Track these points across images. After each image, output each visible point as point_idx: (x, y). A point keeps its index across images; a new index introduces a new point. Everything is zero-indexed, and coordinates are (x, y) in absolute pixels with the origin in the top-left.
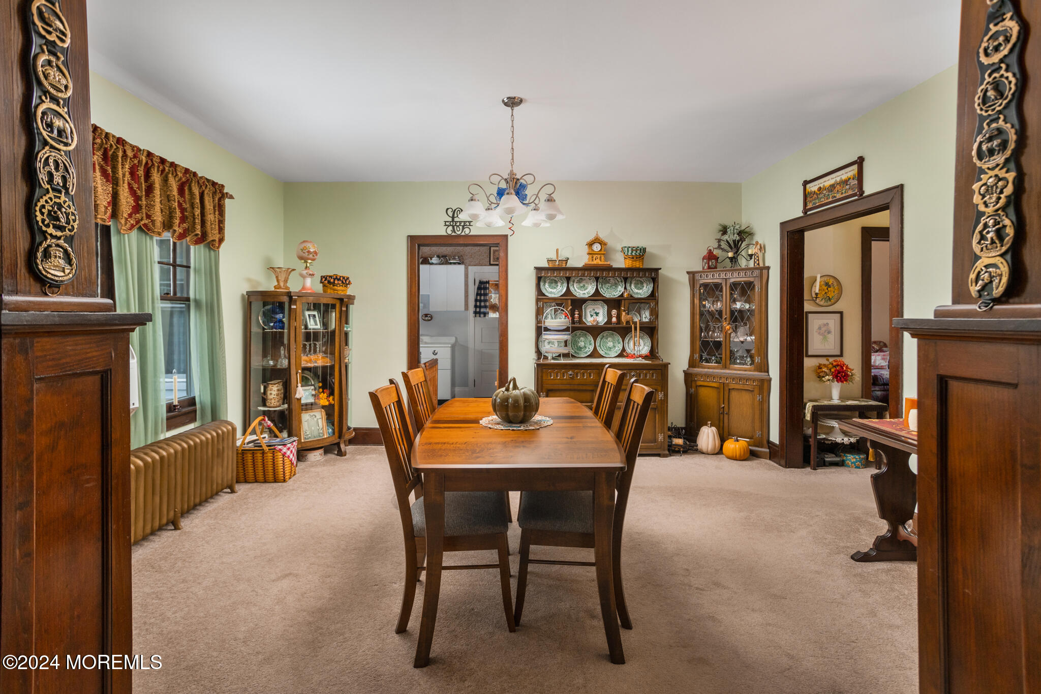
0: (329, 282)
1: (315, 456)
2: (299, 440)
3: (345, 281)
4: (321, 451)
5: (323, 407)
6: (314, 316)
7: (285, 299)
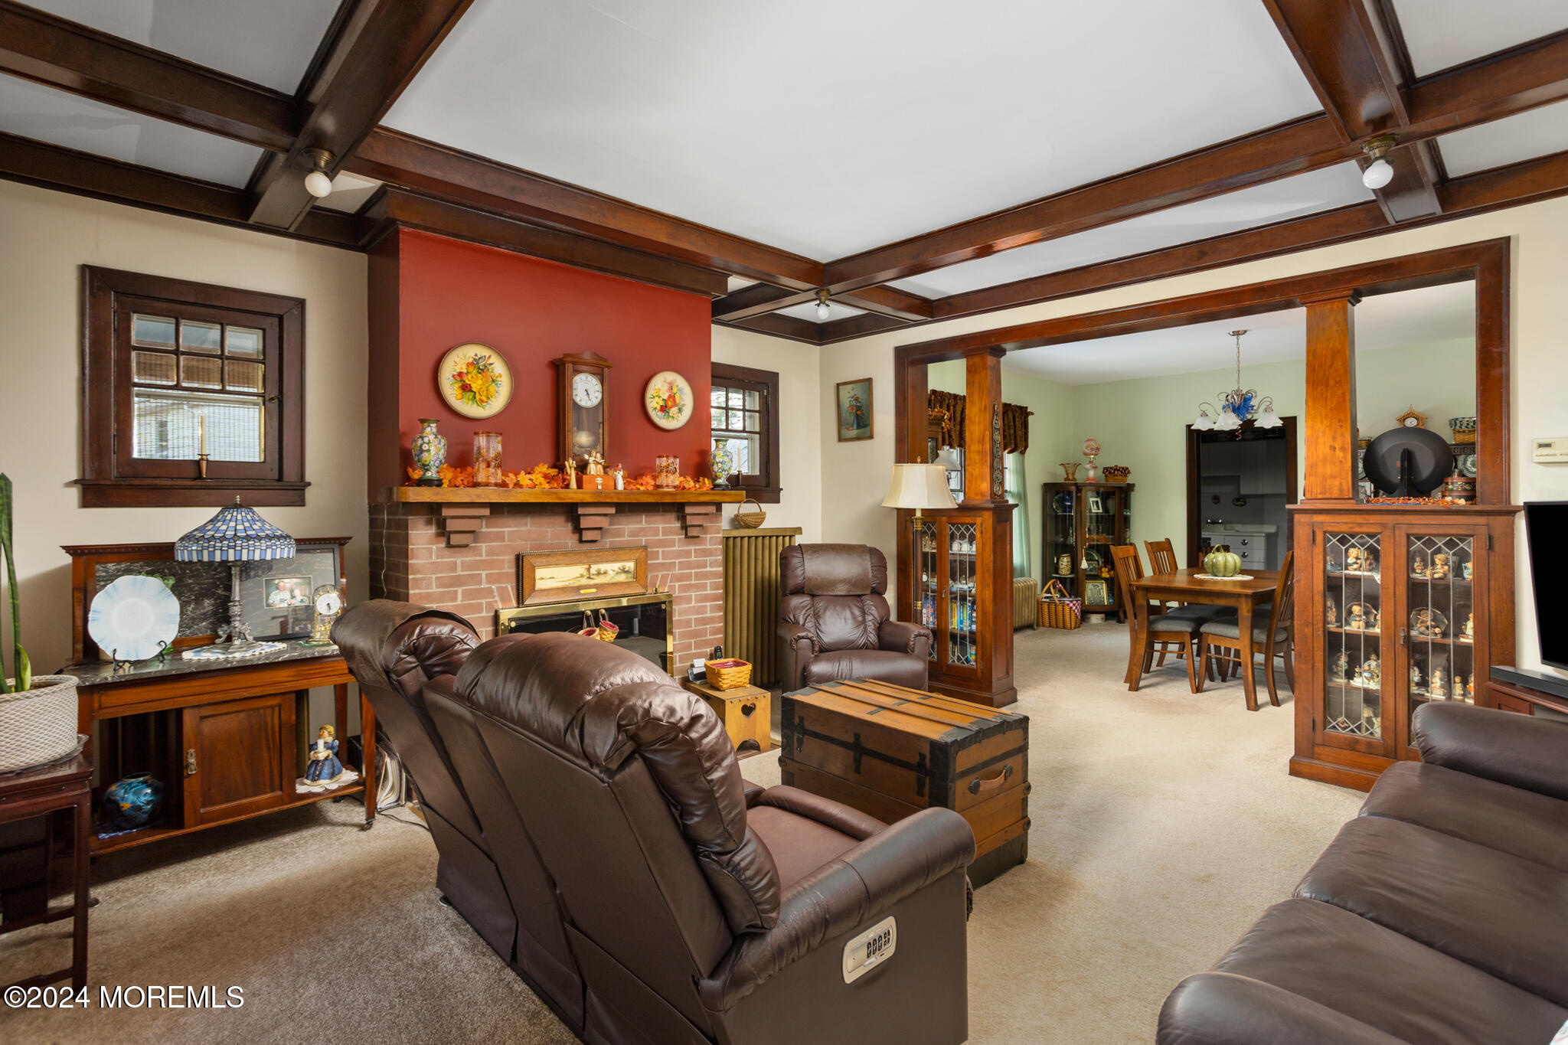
0: (1110, 473)
1: (1095, 619)
2: (1083, 601)
3: (1125, 471)
4: (1103, 616)
5: (1105, 579)
6: (1097, 502)
7: (1073, 488)
